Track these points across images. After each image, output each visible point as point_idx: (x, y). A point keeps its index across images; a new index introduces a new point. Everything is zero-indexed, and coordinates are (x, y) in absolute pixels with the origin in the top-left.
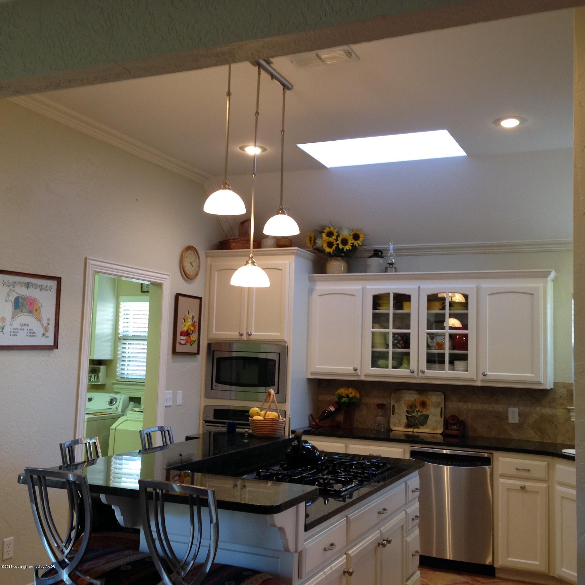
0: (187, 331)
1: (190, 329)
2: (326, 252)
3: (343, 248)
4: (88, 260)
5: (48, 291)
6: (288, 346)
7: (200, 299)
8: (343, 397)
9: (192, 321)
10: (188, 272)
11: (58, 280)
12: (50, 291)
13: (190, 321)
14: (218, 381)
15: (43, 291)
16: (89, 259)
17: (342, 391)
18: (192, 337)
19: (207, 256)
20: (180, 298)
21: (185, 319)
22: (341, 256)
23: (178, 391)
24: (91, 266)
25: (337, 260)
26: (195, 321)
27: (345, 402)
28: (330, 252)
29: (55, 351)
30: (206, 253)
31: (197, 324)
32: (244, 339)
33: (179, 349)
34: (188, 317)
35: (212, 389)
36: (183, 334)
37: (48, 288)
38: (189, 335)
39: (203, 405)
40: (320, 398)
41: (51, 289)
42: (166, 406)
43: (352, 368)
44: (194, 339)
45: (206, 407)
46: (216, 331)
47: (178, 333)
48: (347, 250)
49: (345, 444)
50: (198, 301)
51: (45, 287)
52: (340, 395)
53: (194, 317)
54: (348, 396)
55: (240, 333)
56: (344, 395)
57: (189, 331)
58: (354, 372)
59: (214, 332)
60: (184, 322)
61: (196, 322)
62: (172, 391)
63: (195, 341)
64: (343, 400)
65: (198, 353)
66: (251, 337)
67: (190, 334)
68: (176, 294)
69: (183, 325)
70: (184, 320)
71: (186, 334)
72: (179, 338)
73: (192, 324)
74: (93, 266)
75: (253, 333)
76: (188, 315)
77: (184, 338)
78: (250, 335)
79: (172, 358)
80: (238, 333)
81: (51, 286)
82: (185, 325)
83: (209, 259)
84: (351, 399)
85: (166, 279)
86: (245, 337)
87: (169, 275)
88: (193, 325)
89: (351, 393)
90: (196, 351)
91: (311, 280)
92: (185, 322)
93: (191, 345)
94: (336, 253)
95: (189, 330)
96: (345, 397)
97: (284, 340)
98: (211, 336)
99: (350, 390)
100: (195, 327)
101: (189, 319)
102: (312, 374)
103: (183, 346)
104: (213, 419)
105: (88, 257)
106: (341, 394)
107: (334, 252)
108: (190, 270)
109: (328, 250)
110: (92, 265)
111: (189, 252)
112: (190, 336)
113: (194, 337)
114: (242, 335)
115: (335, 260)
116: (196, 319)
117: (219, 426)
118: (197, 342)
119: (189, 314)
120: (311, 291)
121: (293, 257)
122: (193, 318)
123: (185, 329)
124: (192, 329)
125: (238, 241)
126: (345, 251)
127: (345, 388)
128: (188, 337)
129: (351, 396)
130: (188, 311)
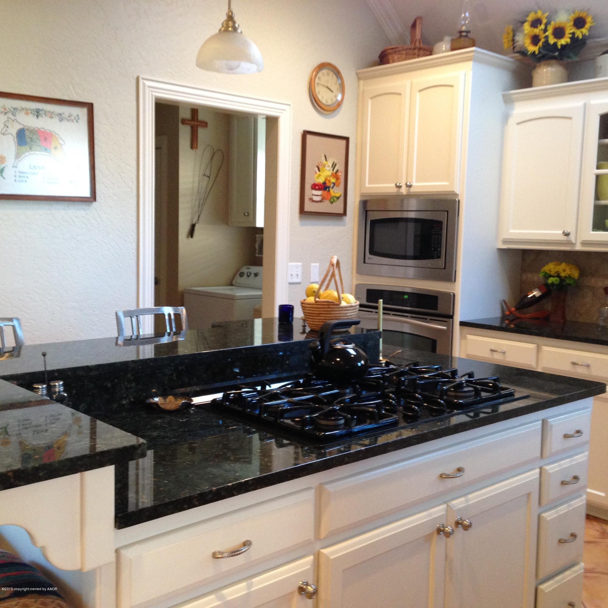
0: (324, 183)
1: (329, 181)
2: (529, 53)
3: (555, 44)
4: (141, 82)
5: (73, 122)
6: (459, 201)
7: (347, 139)
8: (550, 276)
9: (331, 171)
10: (324, 101)
11: (90, 107)
12: (77, 121)
13: (329, 170)
14: (372, 252)
15: (65, 123)
16: (143, 79)
17: (551, 267)
18: (334, 192)
19: (359, 79)
20: (309, 137)
21: (321, 167)
22: (555, 58)
23: (312, 264)
24: (147, 90)
25: (549, 65)
26: (337, 171)
27: (553, 284)
28: (534, 52)
29: (95, 204)
30: (357, 74)
31: (341, 175)
32: (402, 193)
33: (308, 207)
34: (325, 165)
35: (364, 262)
36: (315, 187)
37: (73, 118)
38: (328, 189)
39: (355, 282)
40: (524, 277)
41: (79, 119)
42: (290, 283)
43: (561, 232)
44: (338, 195)
45: (357, 286)
46: (369, 183)
47: (308, 186)
48: (562, 45)
49: (535, 345)
50: (344, 142)
51: (67, 116)
52: (546, 273)
53: (336, 164)
54: (559, 276)
55: (396, 185)
56: (552, 273)
57: (328, 184)
58: (565, 238)
59: (367, 185)
60: (317, 171)
61: (339, 171)
62: (300, 264)
63: (338, 198)
64: (551, 280)
65: (345, 213)
66: (412, 190)
67: (329, 187)
68: (302, 132)
69: (317, 175)
70: (318, 167)
71: (324, 187)
72: (309, 192)
73: (332, 174)
74: (150, 89)
75: (414, 184)
76: (324, 162)
77: (319, 193)
78: (410, 186)
79: (301, 218)
80: (394, 185)
81: (78, 115)
82: (319, 175)
83: (362, 82)
84: (562, 280)
85: (284, 110)
86: (404, 190)
87: (290, 105)
88: (335, 175)
89: (564, 270)
90: (341, 211)
91: (508, 101)
92: (319, 171)
93: (332, 203)
94: (544, 52)
95: (327, 182)
96: (553, 277)
97: (454, 191)
98: (365, 191)
99: (563, 266)
100: (337, 179)
101: (326, 168)
102: (505, 242)
103: (317, 204)
104: (366, 302)
105: (141, 76)
106: (548, 272)
107: (541, 50)
108: (325, 97)
109: (532, 49)
110: (149, 87)
111: (325, 71)
112: (329, 191)
113: (337, 192)
114: (399, 187)
115: (545, 65)
116: (340, 167)
117: (372, 312)
118: (342, 199)
119: (326, 160)
120: (506, 118)
121: (470, 64)
122: (334, 166)
123: (321, 180)
124: (333, 180)
125: (399, 51)
126: (559, 47)
127: (555, 263)
128: (325, 193)
129: (563, 274)
130: (325, 156)
